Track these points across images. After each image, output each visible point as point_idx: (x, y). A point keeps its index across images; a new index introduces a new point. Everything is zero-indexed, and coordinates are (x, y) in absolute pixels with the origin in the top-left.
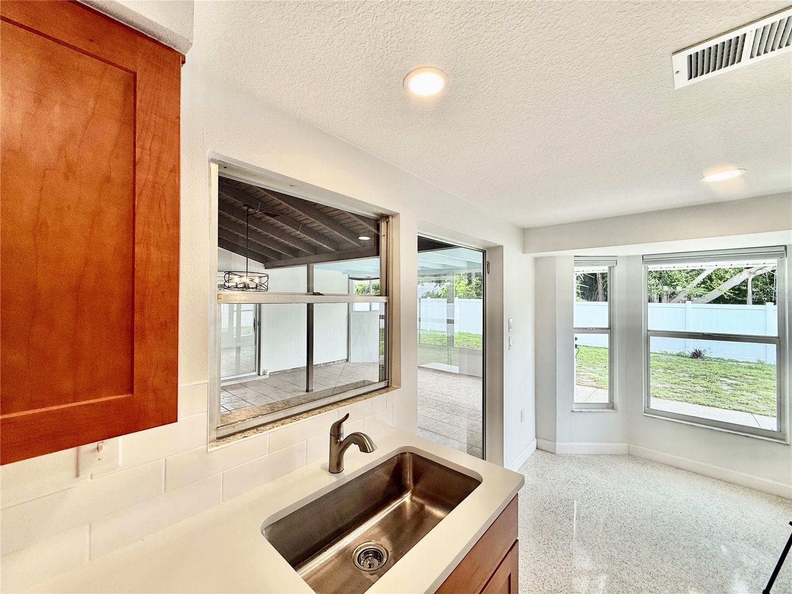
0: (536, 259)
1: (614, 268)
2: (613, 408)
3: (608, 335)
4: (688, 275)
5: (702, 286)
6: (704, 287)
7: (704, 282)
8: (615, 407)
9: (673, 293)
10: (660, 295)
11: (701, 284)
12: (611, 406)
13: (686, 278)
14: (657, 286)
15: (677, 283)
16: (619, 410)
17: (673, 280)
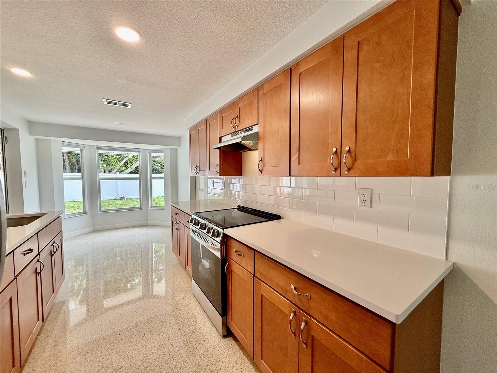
0: (37, 139)
1: (83, 150)
2: (85, 213)
3: (81, 181)
4: (118, 160)
5: (124, 166)
6: (124, 167)
7: (125, 164)
8: (86, 213)
9: (111, 169)
10: (104, 170)
11: (123, 165)
12: (84, 213)
13: (117, 161)
14: (103, 165)
15: (113, 164)
16: (88, 213)
17: (111, 162)
